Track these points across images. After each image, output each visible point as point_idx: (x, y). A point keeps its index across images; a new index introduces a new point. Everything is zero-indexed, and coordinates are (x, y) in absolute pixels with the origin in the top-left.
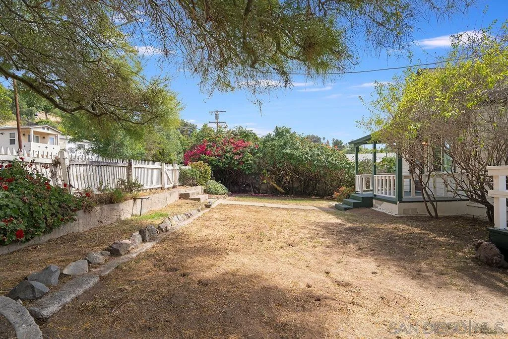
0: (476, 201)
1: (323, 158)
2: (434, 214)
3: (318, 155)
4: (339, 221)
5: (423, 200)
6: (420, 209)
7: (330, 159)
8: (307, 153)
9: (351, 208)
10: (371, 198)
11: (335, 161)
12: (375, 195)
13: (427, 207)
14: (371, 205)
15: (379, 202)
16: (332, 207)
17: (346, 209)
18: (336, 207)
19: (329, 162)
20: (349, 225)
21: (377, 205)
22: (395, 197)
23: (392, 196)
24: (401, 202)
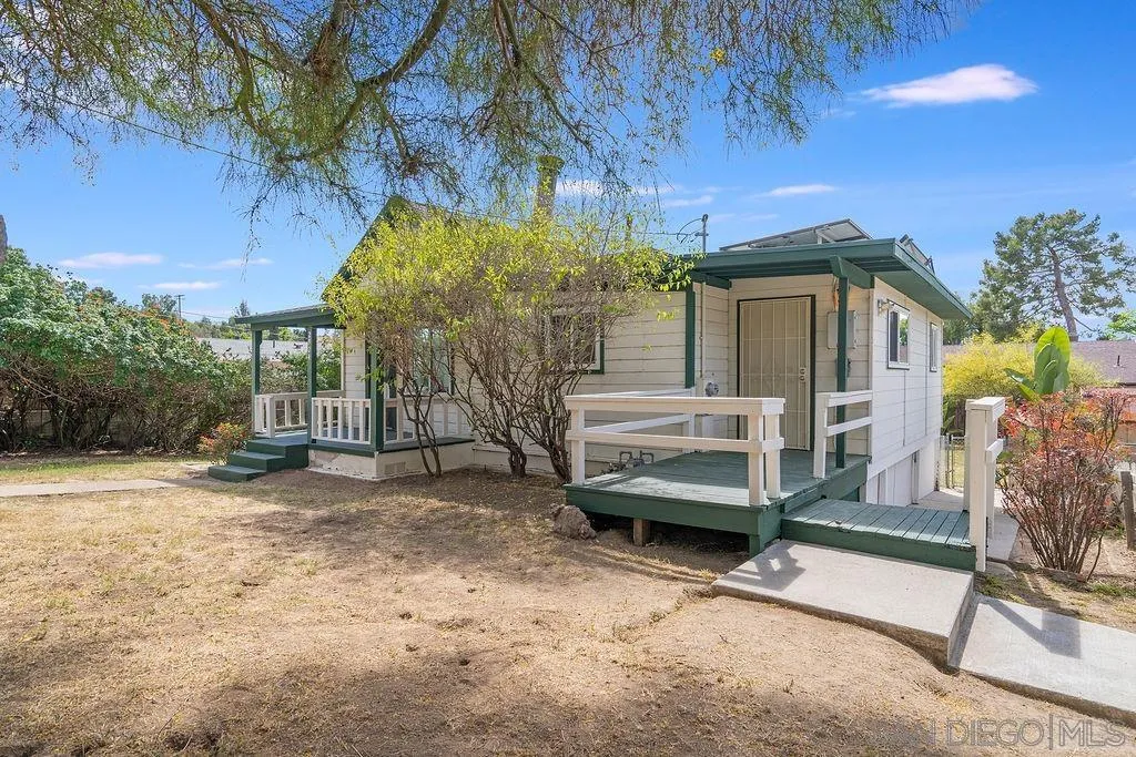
0: (498, 442)
1: (151, 349)
2: (434, 470)
3: (134, 339)
4: (273, 507)
5: (418, 445)
6: (411, 462)
7: (170, 352)
8: (99, 333)
9: (263, 475)
10: (307, 447)
11: (185, 357)
12: (314, 441)
13: (424, 458)
14: (305, 463)
15: (326, 454)
16: (200, 476)
17: (250, 478)
18: (213, 474)
19: (169, 361)
20: (309, 514)
21: (319, 461)
22: (369, 443)
23: (361, 441)
24: (382, 452)
